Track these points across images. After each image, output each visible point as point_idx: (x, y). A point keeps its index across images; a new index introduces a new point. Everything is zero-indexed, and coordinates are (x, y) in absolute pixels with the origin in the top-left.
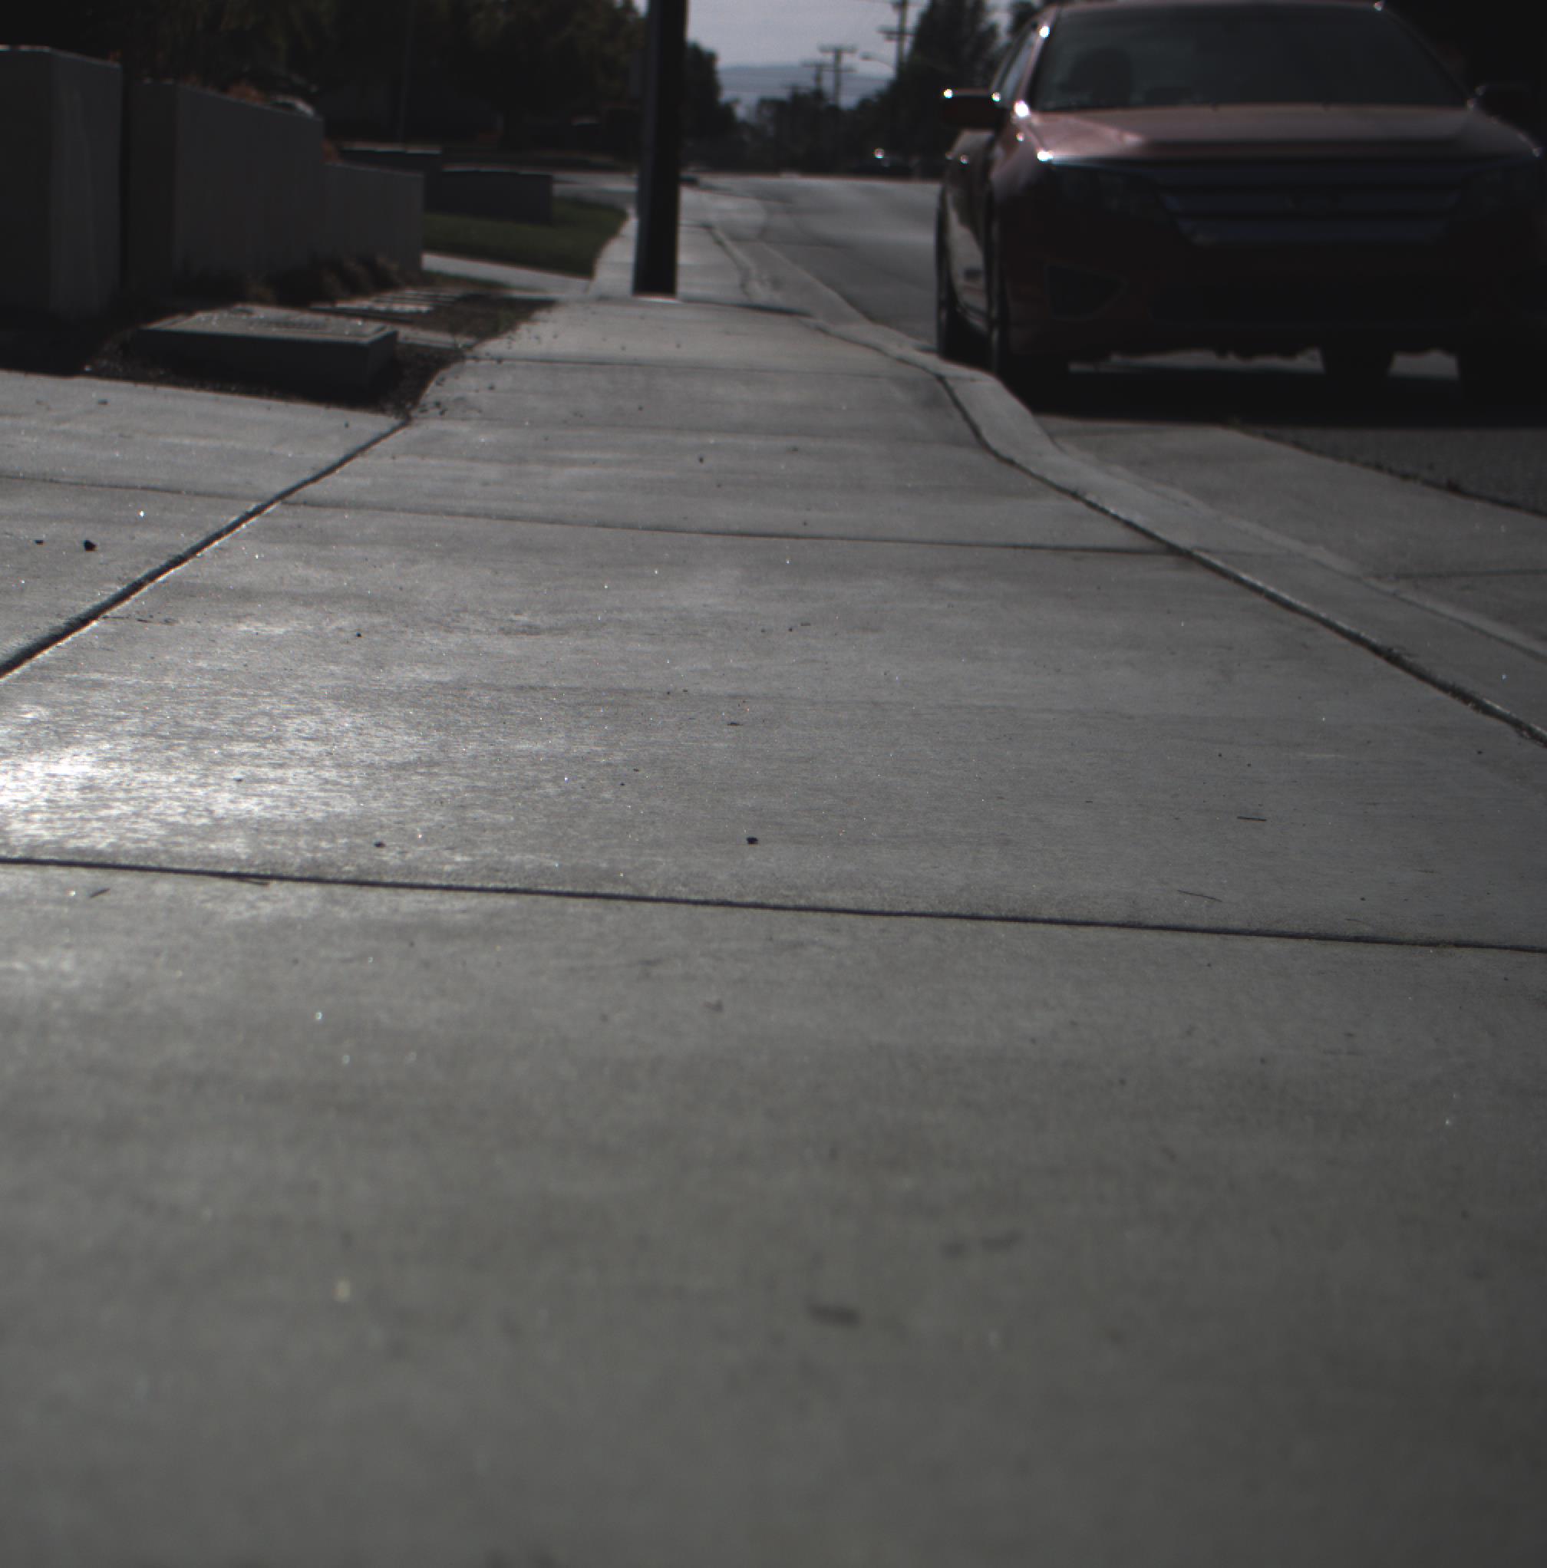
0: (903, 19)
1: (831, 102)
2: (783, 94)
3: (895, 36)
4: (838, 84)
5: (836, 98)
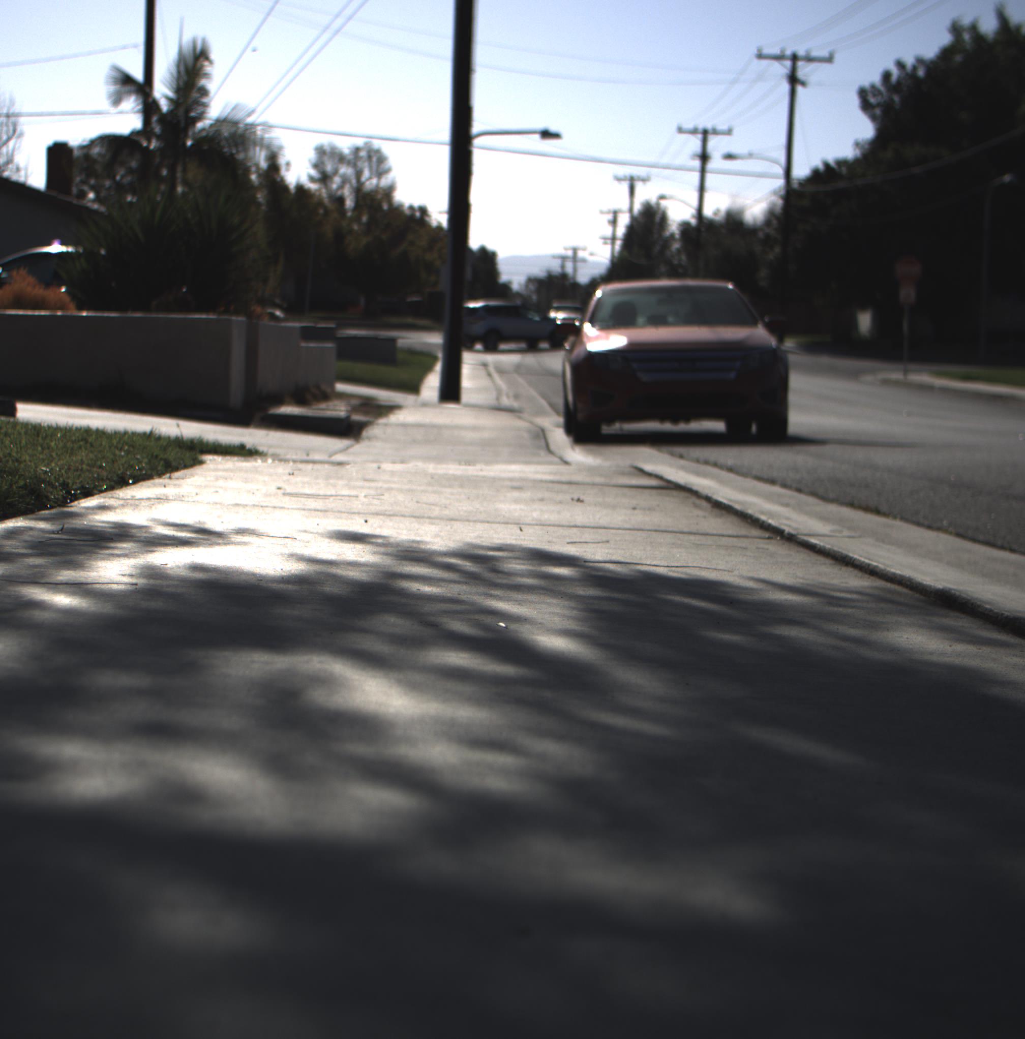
0: (615, 230)
1: (572, 281)
2: (542, 275)
3: (609, 241)
4: (575, 270)
5: (575, 278)
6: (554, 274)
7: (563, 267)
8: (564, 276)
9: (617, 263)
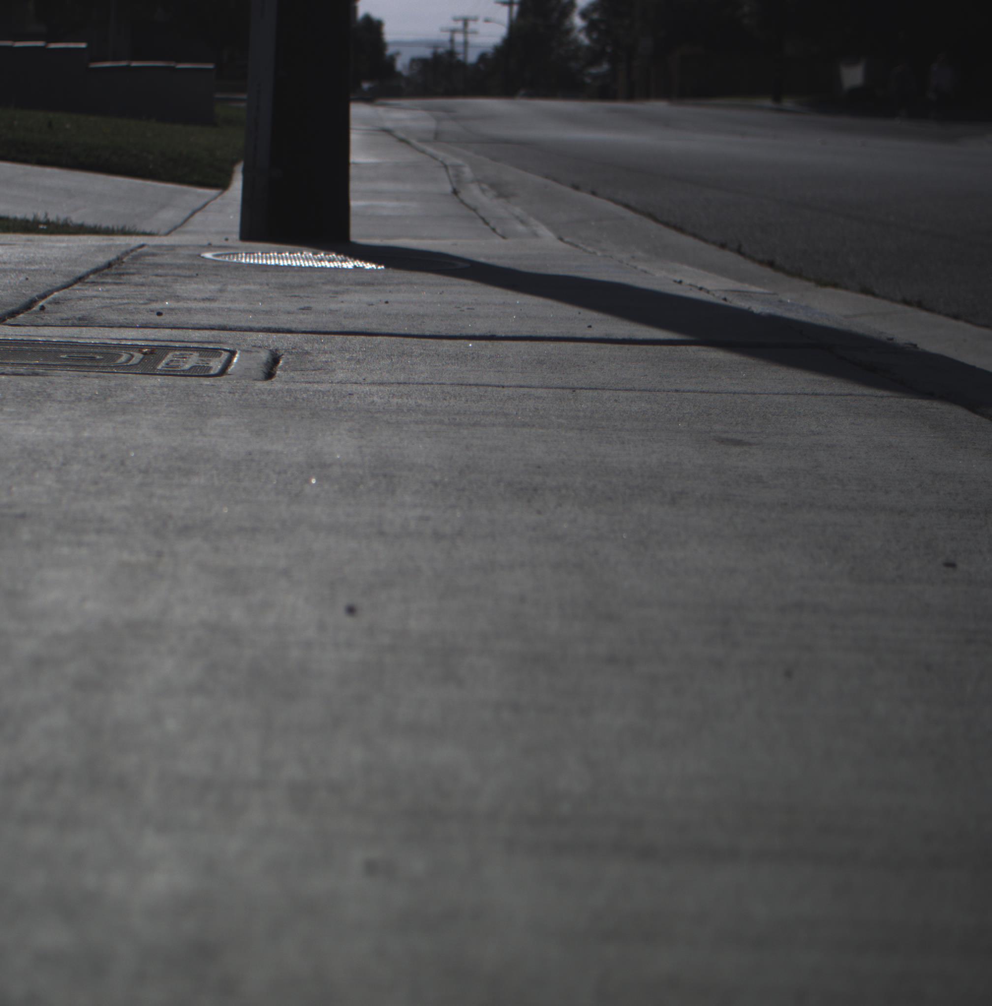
3: (507, 4)
4: (466, 44)
5: (465, 53)
6: (441, 50)
7: (452, 41)
8: (451, 53)
9: (514, 30)
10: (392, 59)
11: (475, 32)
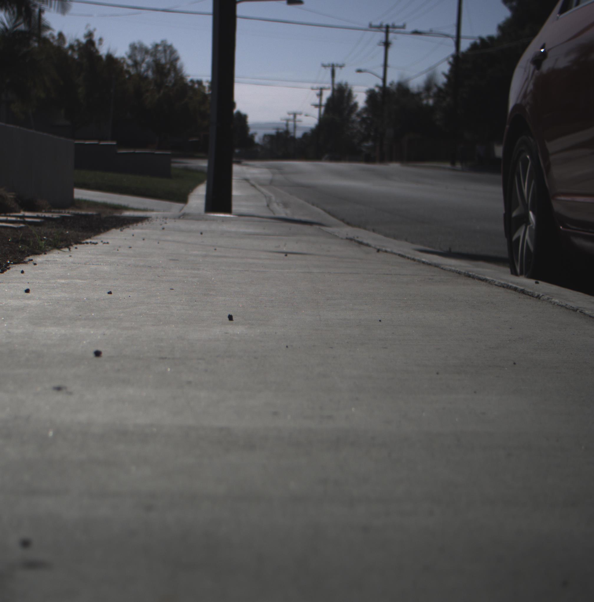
0: (321, 100)
2: (273, 132)
3: (318, 107)
4: (295, 127)
5: (294, 133)
6: (281, 131)
7: (287, 125)
8: (287, 132)
9: (322, 121)
10: (252, 136)
11: (300, 121)
